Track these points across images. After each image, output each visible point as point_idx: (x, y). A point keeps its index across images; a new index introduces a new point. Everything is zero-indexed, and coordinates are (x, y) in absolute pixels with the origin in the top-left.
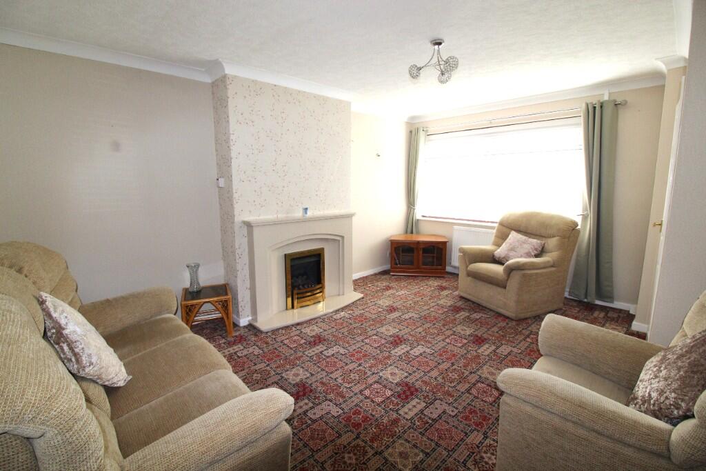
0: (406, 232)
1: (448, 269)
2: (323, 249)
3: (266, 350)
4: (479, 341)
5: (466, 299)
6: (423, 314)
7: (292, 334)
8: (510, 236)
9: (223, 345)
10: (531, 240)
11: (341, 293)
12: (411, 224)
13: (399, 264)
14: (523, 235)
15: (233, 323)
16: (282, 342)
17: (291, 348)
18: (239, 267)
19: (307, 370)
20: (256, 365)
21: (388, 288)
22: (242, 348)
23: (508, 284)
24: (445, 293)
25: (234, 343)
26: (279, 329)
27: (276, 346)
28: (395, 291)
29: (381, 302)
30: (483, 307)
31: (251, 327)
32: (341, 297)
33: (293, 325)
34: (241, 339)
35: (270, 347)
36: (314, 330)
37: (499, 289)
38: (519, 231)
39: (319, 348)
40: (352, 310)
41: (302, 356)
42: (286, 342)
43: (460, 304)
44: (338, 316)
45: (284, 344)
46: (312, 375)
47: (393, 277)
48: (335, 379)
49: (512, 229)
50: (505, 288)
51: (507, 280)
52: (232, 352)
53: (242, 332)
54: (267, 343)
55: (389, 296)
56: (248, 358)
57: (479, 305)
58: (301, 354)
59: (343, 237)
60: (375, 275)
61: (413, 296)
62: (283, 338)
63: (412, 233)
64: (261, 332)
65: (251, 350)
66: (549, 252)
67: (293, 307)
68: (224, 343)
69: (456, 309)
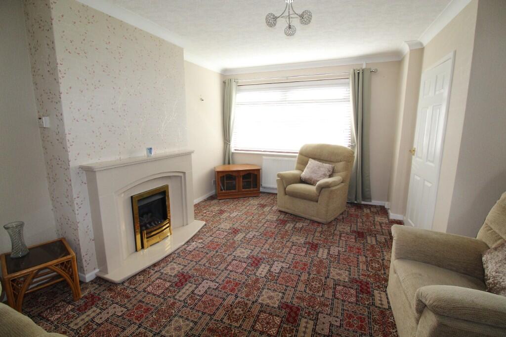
0: (224, 163)
1: (261, 190)
2: (167, 186)
3: (130, 307)
4: (314, 247)
5: (284, 212)
6: (261, 231)
7: (153, 278)
8: (309, 162)
9: (71, 313)
10: (325, 165)
11: (185, 224)
12: (228, 157)
13: (224, 190)
14: (318, 161)
15: (80, 281)
16: (145, 291)
17: (159, 296)
18: (79, 218)
19: (187, 319)
20: (124, 329)
21: (222, 212)
22: (98, 311)
23: (319, 199)
24: (267, 209)
25: (86, 307)
26: (136, 275)
27: (139, 297)
28: (229, 214)
29: (222, 226)
30: (299, 217)
31: (100, 280)
32: (185, 227)
33: (149, 268)
34: (92, 300)
35: (134, 301)
36: (174, 269)
37: (312, 203)
38: (314, 159)
39: (188, 288)
40: (201, 239)
41: (174, 303)
42: (149, 289)
43: (282, 217)
44: (191, 248)
45: (149, 293)
46: (195, 323)
47: (220, 201)
48: (221, 320)
49: (310, 158)
50: (317, 202)
51: (319, 196)
52: (86, 320)
53: (91, 290)
54: (128, 297)
55: (226, 219)
56: (111, 323)
57: (296, 216)
58: (172, 300)
59: (184, 173)
60: (205, 201)
61: (245, 216)
62: (144, 285)
63: (229, 163)
64: (115, 284)
65: (111, 310)
66: (338, 172)
67: (143, 247)
68: (72, 310)
69: (284, 222)
